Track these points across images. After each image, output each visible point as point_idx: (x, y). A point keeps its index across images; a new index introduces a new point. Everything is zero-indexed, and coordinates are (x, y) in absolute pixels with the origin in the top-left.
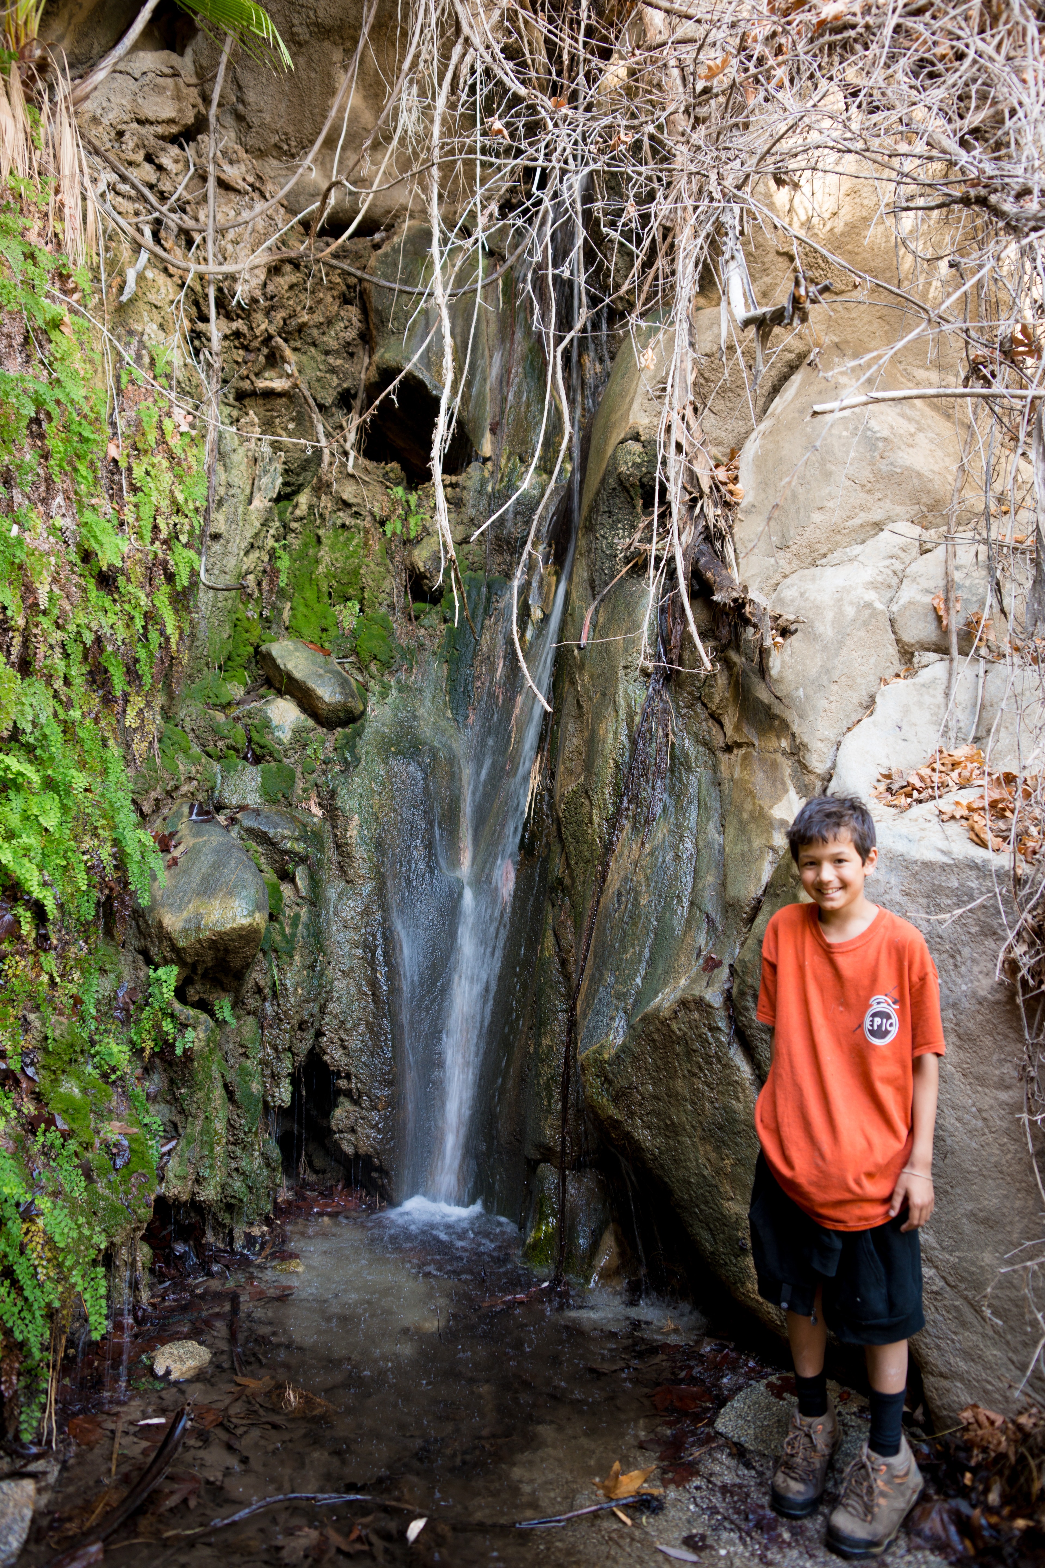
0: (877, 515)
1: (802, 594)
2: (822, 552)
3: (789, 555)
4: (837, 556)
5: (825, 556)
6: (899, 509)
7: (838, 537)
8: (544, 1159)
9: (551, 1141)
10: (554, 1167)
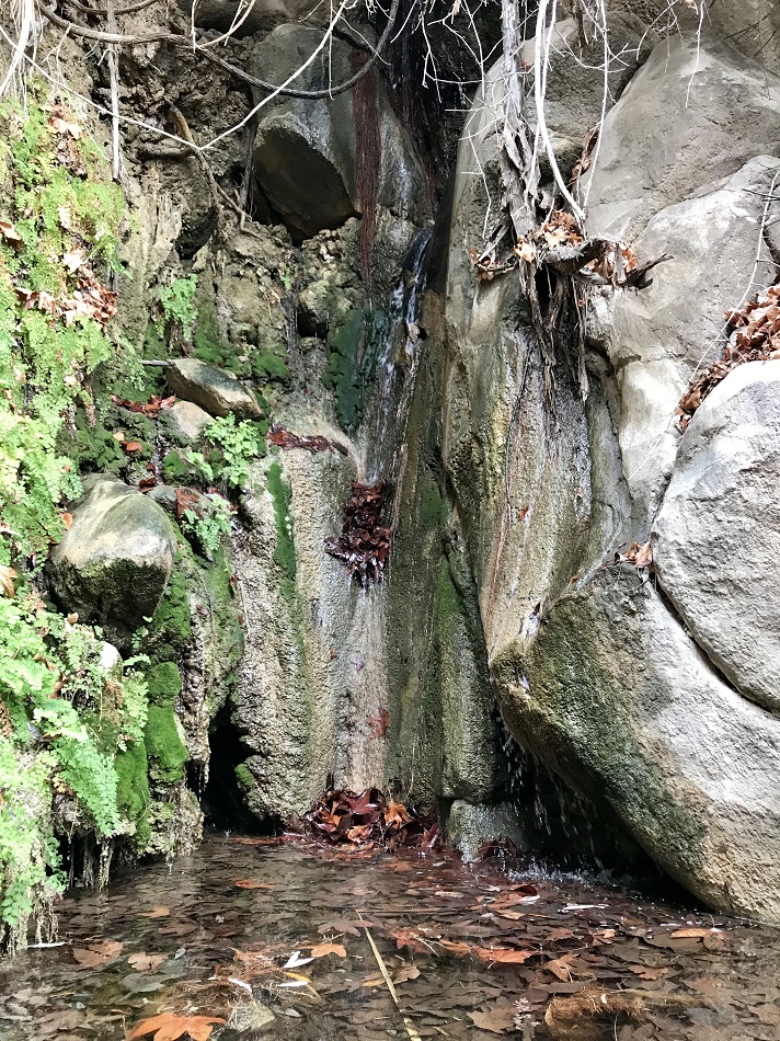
0: (740, 151)
1: (672, 224)
2: (688, 187)
3: (656, 193)
4: (702, 189)
5: (691, 190)
6: (761, 146)
7: (703, 173)
8: (458, 796)
9: (464, 775)
10: (469, 803)
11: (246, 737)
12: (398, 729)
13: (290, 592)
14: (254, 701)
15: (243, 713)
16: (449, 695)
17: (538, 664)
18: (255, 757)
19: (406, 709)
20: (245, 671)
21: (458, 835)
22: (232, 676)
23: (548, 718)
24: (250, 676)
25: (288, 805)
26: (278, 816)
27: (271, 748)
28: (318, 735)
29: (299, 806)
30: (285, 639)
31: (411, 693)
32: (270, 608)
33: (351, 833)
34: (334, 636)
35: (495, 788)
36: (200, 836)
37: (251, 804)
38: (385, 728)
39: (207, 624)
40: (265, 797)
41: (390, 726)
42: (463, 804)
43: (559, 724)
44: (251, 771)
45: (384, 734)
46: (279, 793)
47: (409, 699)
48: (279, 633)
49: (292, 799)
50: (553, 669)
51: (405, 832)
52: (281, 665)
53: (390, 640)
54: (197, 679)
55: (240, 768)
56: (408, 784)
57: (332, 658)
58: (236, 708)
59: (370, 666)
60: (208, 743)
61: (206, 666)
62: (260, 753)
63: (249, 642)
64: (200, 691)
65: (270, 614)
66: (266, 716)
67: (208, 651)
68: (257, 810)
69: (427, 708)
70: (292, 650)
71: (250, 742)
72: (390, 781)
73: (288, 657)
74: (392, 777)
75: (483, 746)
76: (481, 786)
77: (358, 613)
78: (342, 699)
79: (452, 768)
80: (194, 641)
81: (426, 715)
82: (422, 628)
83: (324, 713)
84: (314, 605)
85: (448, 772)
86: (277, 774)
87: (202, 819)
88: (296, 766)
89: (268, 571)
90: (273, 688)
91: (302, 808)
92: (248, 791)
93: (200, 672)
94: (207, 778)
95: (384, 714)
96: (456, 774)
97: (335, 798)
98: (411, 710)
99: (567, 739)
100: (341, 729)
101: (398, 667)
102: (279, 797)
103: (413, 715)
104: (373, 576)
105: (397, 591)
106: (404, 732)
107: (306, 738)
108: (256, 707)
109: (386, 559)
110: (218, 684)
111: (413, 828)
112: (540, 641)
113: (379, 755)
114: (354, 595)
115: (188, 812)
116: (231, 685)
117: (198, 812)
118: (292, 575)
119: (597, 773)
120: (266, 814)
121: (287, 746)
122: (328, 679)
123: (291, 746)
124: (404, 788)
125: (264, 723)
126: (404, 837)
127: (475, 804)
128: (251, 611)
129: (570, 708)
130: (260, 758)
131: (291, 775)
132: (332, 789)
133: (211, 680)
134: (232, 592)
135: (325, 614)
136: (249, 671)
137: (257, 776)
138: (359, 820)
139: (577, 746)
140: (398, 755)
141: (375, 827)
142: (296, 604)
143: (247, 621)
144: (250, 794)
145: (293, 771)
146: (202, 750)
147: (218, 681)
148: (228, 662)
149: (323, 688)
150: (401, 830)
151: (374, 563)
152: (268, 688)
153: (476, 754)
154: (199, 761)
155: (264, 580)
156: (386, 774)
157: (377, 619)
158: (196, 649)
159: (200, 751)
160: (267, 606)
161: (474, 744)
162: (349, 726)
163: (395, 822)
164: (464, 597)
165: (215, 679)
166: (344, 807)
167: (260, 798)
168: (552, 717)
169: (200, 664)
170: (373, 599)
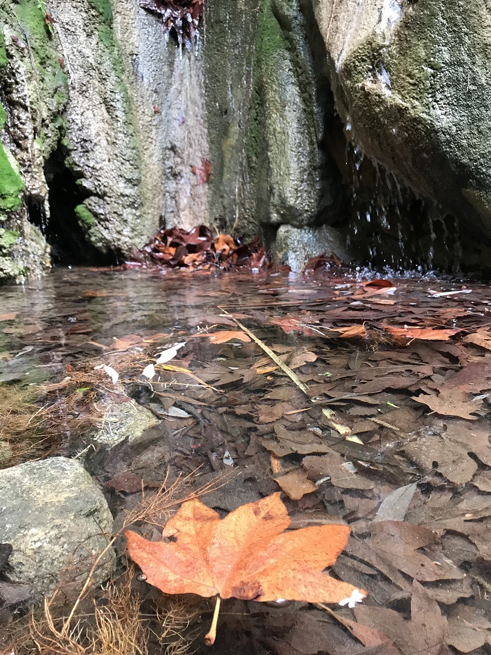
8: (285, 221)
9: (291, 201)
10: (294, 226)
11: (82, 180)
12: (221, 174)
13: (109, 39)
14: (86, 146)
15: (75, 157)
16: (275, 130)
17: (403, 52)
18: (92, 198)
19: (228, 156)
20: (73, 116)
21: (286, 254)
22: (60, 120)
23: (412, 111)
24: (79, 122)
25: (127, 239)
26: (119, 250)
27: (107, 190)
28: (149, 180)
29: (137, 240)
30: (109, 86)
31: (232, 141)
32: (90, 54)
33: (187, 259)
34: (156, 92)
35: (319, 212)
36: (48, 265)
37: (93, 239)
38: (208, 175)
39: (26, 60)
40: (105, 233)
41: (213, 174)
42: (289, 227)
43: (424, 116)
44: (90, 210)
45: (208, 181)
46: (118, 229)
47: (231, 146)
48: (103, 80)
49: (131, 235)
50: (423, 54)
51: (236, 256)
52: (108, 112)
53: (208, 96)
54: (23, 116)
55: (80, 209)
56: (233, 220)
57: (156, 112)
58: (68, 152)
59: (191, 122)
60: (44, 180)
61: (31, 103)
62: (97, 195)
63: (74, 88)
64: (28, 128)
65: (91, 60)
66: (98, 160)
67: (31, 87)
68: (100, 244)
69: (248, 150)
70: (118, 97)
71: (86, 184)
72: (216, 219)
73: (113, 104)
74: (217, 216)
75: (309, 174)
76: (307, 211)
77: (176, 73)
78: (168, 152)
79: (280, 196)
80: (14, 75)
81: (248, 157)
82: (241, 80)
83: (153, 161)
84: (134, 60)
85: (275, 200)
86: (115, 213)
87: (48, 250)
88: (131, 205)
89: (85, 15)
90: (103, 134)
91: (140, 242)
92: (89, 228)
93: (25, 108)
94: (48, 214)
95: (206, 164)
96: (283, 201)
97: (168, 235)
98: (232, 156)
99: (432, 131)
100: (168, 178)
101: (218, 120)
102: (119, 233)
103: (234, 160)
104: (189, 35)
105: (213, 48)
106: (227, 176)
107: (139, 180)
108: (88, 151)
109: (201, 17)
110: (47, 126)
111: (242, 252)
112: (406, 24)
113: (204, 199)
114: (172, 54)
115: (33, 244)
116: (60, 128)
117: (43, 243)
118: (109, 22)
119: (464, 166)
120: (108, 247)
121: (121, 187)
122: (154, 132)
123: (126, 188)
124: (228, 224)
125: (98, 167)
126: (235, 260)
127: (300, 227)
128: (71, 56)
129: (439, 96)
130: (97, 198)
131: (128, 213)
132: (164, 229)
133: (39, 120)
134: (49, 33)
135: (145, 69)
136: (77, 117)
137: (96, 215)
138: (192, 249)
139: (443, 137)
140: (222, 197)
141: (207, 254)
142: (116, 52)
143: (68, 66)
144: (91, 231)
145: (129, 210)
146: (39, 185)
147: (47, 122)
148: (54, 104)
149: (150, 140)
150: (232, 255)
151: (190, 20)
152: (98, 134)
153: (302, 182)
154: (37, 195)
155: (81, 23)
156: (211, 214)
157: (194, 79)
158: (17, 83)
159: (37, 186)
160: (87, 52)
161: (300, 173)
162: (175, 175)
163: (224, 250)
164: (290, 30)
165: (43, 121)
166: (177, 241)
167: (101, 234)
168: (417, 109)
169: (24, 100)
170: (189, 59)
